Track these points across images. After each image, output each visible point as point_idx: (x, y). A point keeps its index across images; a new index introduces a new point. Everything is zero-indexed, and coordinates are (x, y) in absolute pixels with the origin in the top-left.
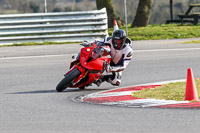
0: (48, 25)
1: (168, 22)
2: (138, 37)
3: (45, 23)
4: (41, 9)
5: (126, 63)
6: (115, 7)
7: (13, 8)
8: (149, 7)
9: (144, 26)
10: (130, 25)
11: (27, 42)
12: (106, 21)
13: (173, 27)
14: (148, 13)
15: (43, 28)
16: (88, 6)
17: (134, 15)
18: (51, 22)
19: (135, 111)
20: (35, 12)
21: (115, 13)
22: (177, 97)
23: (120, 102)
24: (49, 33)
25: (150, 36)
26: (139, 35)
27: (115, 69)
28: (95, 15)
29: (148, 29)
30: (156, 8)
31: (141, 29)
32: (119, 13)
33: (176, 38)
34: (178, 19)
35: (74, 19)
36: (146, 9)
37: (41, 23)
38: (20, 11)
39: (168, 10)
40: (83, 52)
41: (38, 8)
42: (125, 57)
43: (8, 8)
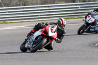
0: (80, 8)
3: (78, 8)
4: (76, 1)
11: (69, 17)
15: (77, 10)
35: (92, 5)
37: (76, 8)
38: (66, 2)
43: (60, 1)
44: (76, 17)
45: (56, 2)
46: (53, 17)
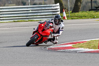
0: (31, 11)
1: (90, 10)
2: (75, 18)
3: (29, 10)
4: (27, 3)
5: (61, 32)
6: (64, 3)
7: (13, 3)
8: (81, 3)
9: (78, 12)
10: (71, 12)
11: (20, 20)
12: (59, 10)
13: (93, 13)
14: (80, 6)
15: (28, 13)
16: (50, 2)
17: (73, 7)
18: (32, 10)
19: (74, 54)
20: (24, 5)
21: (64, 6)
22: (94, 47)
23: (66, 50)
24: (31, 16)
25: (81, 17)
26: (76, 16)
27: (56, 35)
28: (54, 6)
29: (80, 13)
30: (84, 3)
31: (76, 14)
32: (65, 6)
33: (94, 18)
34: (95, 8)
35: (43, 8)
36: (79, 4)
37: (27, 11)
38: (17, 5)
39: (90, 4)
40: (40, 26)
41: (25, 3)
42: (61, 29)
43: (11, 3)
44: (27, 20)
45: (6, 5)
46: (3, 20)
